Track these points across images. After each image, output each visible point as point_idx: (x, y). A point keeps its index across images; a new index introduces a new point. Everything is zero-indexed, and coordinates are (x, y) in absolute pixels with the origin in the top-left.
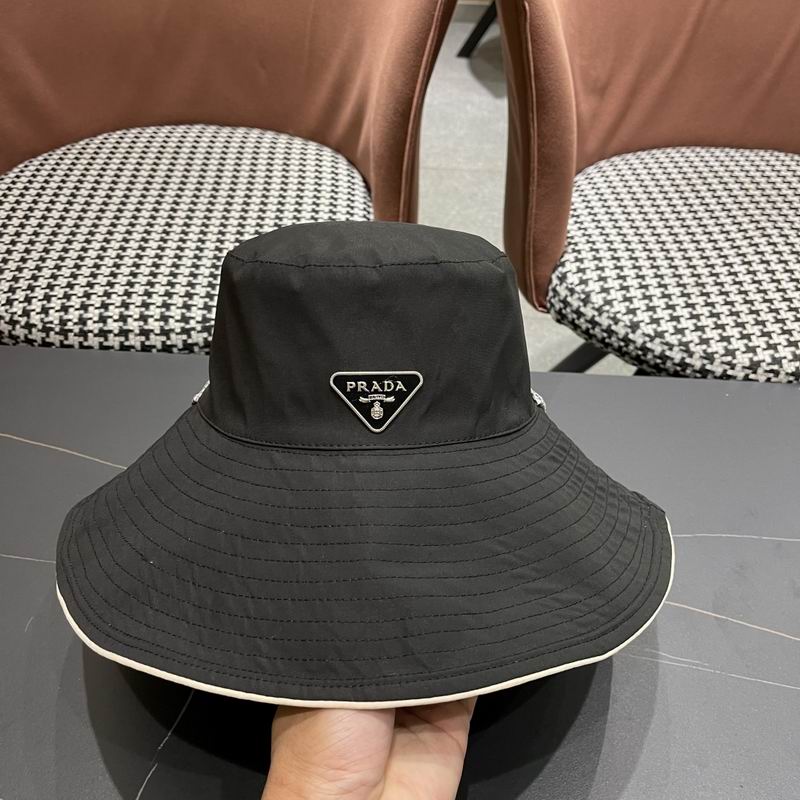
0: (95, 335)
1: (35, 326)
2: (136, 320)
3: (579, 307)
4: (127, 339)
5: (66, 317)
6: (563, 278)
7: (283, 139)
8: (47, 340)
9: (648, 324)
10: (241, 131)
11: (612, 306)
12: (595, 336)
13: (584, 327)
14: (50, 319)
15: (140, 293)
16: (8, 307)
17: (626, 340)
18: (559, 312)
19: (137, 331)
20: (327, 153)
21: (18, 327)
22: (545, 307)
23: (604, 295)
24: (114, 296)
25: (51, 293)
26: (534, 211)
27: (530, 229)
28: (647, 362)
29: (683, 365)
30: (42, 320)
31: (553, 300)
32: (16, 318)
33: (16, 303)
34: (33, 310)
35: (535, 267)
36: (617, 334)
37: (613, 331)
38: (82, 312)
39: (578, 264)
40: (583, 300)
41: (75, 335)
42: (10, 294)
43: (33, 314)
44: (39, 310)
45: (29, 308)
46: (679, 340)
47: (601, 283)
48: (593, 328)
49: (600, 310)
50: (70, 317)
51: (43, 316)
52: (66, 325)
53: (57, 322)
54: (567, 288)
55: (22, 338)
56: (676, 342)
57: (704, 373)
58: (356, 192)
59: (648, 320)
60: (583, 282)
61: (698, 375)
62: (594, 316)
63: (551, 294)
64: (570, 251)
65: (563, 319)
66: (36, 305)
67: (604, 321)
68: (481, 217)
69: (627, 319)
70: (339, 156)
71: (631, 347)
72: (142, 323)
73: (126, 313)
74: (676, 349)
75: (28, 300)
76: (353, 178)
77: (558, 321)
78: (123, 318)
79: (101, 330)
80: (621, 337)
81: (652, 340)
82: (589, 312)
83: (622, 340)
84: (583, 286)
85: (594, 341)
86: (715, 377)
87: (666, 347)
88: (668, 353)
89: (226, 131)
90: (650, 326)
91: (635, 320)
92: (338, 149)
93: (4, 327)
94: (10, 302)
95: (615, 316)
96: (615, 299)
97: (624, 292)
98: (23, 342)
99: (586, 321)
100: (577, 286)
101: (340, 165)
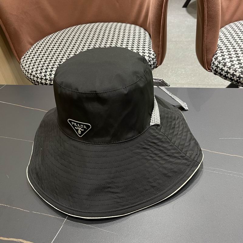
1: (48, 79)
3: (222, 67)
6: (216, 59)
7: (124, 24)
8: (51, 83)
10: (111, 23)
11: (234, 66)
12: (228, 77)
13: (224, 74)
16: (40, 74)
18: (215, 70)
21: (43, 80)
22: (210, 70)
23: (231, 63)
25: (52, 70)
27: (204, 42)
30: (49, 77)
31: (213, 67)
32: (42, 77)
33: (42, 73)
34: (47, 75)
35: (206, 55)
36: (236, 75)
37: (234, 74)
39: (222, 53)
40: (223, 65)
43: (47, 76)
44: (49, 75)
45: (46, 74)
47: (230, 59)
48: (227, 74)
49: (230, 68)
51: (50, 76)
54: (218, 61)
55: (44, 83)
58: (147, 37)
60: (223, 59)
62: (228, 70)
63: (212, 64)
64: (219, 50)
65: (216, 73)
66: (48, 73)
67: (231, 71)
68: (190, 55)
69: (240, 70)
70: (142, 28)
71: (241, 80)
75: (46, 72)
76: (146, 33)
77: (215, 74)
80: (237, 76)
82: (226, 69)
83: (238, 77)
84: (223, 61)
89: (106, 24)
92: (141, 26)
93: (39, 80)
94: (41, 73)
95: (235, 69)
96: (235, 64)
97: (239, 61)
98: (44, 84)
99: (225, 72)
100: (221, 60)
101: (141, 30)
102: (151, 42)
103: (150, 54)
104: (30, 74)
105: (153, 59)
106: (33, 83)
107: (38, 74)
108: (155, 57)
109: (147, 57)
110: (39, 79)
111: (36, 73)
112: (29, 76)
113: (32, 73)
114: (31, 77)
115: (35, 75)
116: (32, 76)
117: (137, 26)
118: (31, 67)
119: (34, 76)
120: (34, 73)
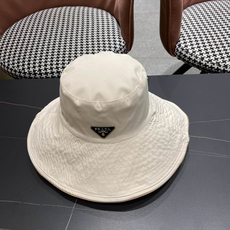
0: (44, 74)
1: (26, 73)
2: (55, 69)
3: (185, 54)
4: (53, 75)
5: (35, 69)
6: (180, 46)
7: (91, 9)
8: (31, 77)
9: (206, 58)
11: (195, 53)
12: (190, 62)
13: (187, 60)
14: (31, 70)
15: (55, 60)
16: (18, 68)
17: (200, 63)
18: (179, 56)
19: (56, 72)
20: (104, 12)
21: (22, 73)
22: (174, 55)
23: (193, 50)
24: (48, 62)
25: (30, 63)
26: (170, 25)
28: (206, 69)
29: (218, 69)
30: (28, 71)
31: (177, 53)
32: (21, 71)
33: (20, 66)
35: (171, 43)
36: (197, 61)
38: (39, 68)
39: (184, 41)
40: (186, 52)
41: (38, 74)
42: (18, 64)
43: (25, 69)
44: (27, 68)
46: (216, 62)
47: (192, 46)
48: (190, 60)
49: (192, 55)
50: (36, 69)
51: (28, 70)
52: (35, 72)
53: (32, 71)
54: (181, 48)
55: (23, 76)
56: (215, 63)
57: (224, 71)
58: (115, 24)
59: (206, 57)
60: (186, 46)
61: (222, 72)
62: (190, 56)
63: (176, 51)
64: (181, 37)
66: (26, 67)
67: (193, 58)
69: (200, 57)
70: (108, 13)
71: (202, 65)
72: (57, 70)
73: (52, 67)
74: (215, 65)
75: (23, 65)
76: (113, 19)
77: (179, 59)
78: (51, 69)
79: (45, 72)
80: (198, 62)
81: (208, 62)
82: (188, 55)
83: (199, 63)
84: (186, 48)
85: (190, 64)
86: (228, 72)
87: (212, 64)
88: (213, 66)
90: (207, 58)
91: (203, 57)
92: (107, 11)
93: (17, 74)
94: (18, 66)
95: (196, 56)
96: (196, 51)
97: (199, 48)
98: (23, 78)
99: (187, 58)
100: (184, 48)
101: (109, 16)
102: (120, 29)
103: (120, 42)
104: (7, 68)
105: (123, 47)
106: (11, 76)
107: (15, 68)
108: (125, 44)
109: (118, 45)
110: (17, 72)
111: (13, 66)
112: (6, 69)
113: (8, 67)
114: (8, 71)
115: (13, 68)
116: (9, 69)
117: (104, 11)
118: (6, 60)
119: (11, 69)
120: (11, 66)
